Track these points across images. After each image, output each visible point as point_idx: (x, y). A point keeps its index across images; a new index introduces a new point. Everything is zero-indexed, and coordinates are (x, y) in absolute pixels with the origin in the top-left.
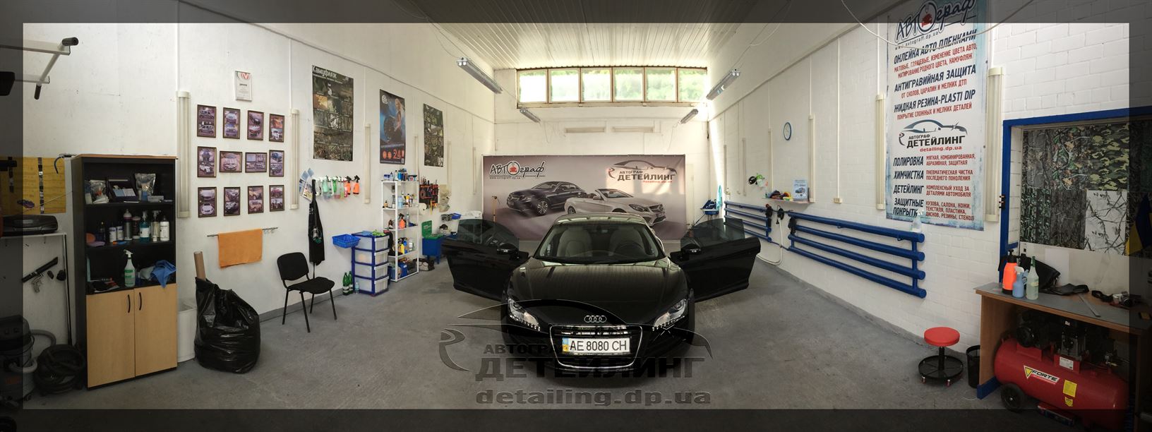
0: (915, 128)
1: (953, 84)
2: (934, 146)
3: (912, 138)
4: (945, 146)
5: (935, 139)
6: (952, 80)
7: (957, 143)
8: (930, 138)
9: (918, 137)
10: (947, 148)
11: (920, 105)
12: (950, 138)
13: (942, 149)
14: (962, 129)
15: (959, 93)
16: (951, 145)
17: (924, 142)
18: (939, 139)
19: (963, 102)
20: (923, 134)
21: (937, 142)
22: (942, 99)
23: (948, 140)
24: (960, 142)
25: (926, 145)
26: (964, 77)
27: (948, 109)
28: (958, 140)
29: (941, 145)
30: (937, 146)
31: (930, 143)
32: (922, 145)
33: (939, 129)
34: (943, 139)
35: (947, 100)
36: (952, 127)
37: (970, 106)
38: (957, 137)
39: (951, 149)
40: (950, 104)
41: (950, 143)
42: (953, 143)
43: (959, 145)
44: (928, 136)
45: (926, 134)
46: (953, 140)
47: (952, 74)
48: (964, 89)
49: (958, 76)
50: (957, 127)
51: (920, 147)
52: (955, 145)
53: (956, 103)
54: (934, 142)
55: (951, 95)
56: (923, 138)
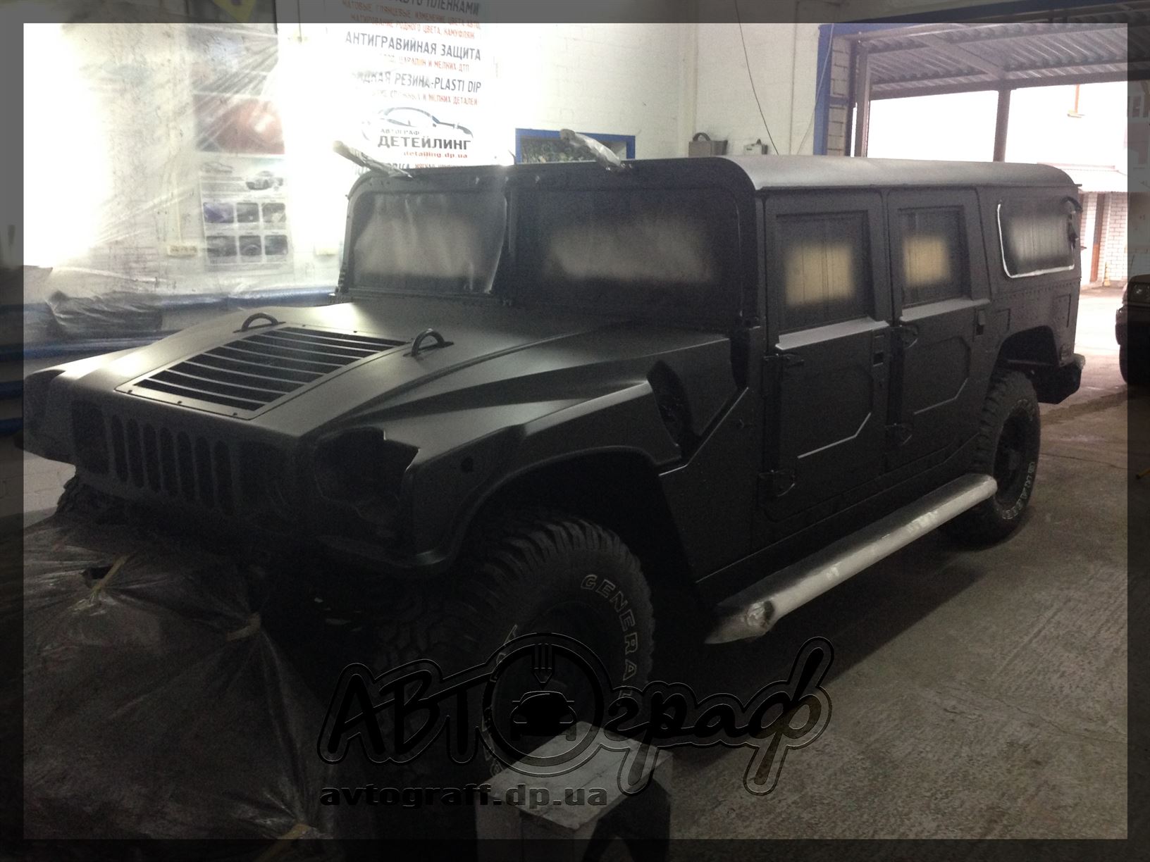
0: (392, 116)
1: (451, 66)
2: (426, 149)
3: (388, 131)
4: (443, 151)
5: (429, 141)
6: (449, 59)
7: (461, 148)
8: (420, 136)
9: (399, 132)
10: (447, 155)
11: (400, 82)
12: (450, 141)
13: (439, 156)
14: (466, 131)
15: (460, 81)
16: (452, 151)
17: (409, 142)
18: (435, 140)
19: (466, 94)
20: (409, 129)
21: (432, 143)
22: (436, 83)
23: (448, 144)
24: (465, 148)
25: (413, 146)
26: (465, 61)
27: (445, 99)
28: (463, 145)
29: (437, 150)
30: (431, 150)
31: (420, 144)
32: (406, 145)
33: (435, 125)
34: (440, 141)
35: (444, 86)
36: (453, 125)
37: (476, 102)
38: (461, 142)
39: (452, 156)
40: (447, 93)
41: (451, 148)
42: (455, 148)
43: (463, 152)
44: (417, 133)
45: (414, 130)
46: (455, 144)
47: (449, 51)
48: (466, 77)
49: (458, 56)
50: (459, 127)
51: (402, 148)
52: (458, 151)
53: (456, 93)
54: (426, 143)
55: (448, 81)
56: (407, 135)
